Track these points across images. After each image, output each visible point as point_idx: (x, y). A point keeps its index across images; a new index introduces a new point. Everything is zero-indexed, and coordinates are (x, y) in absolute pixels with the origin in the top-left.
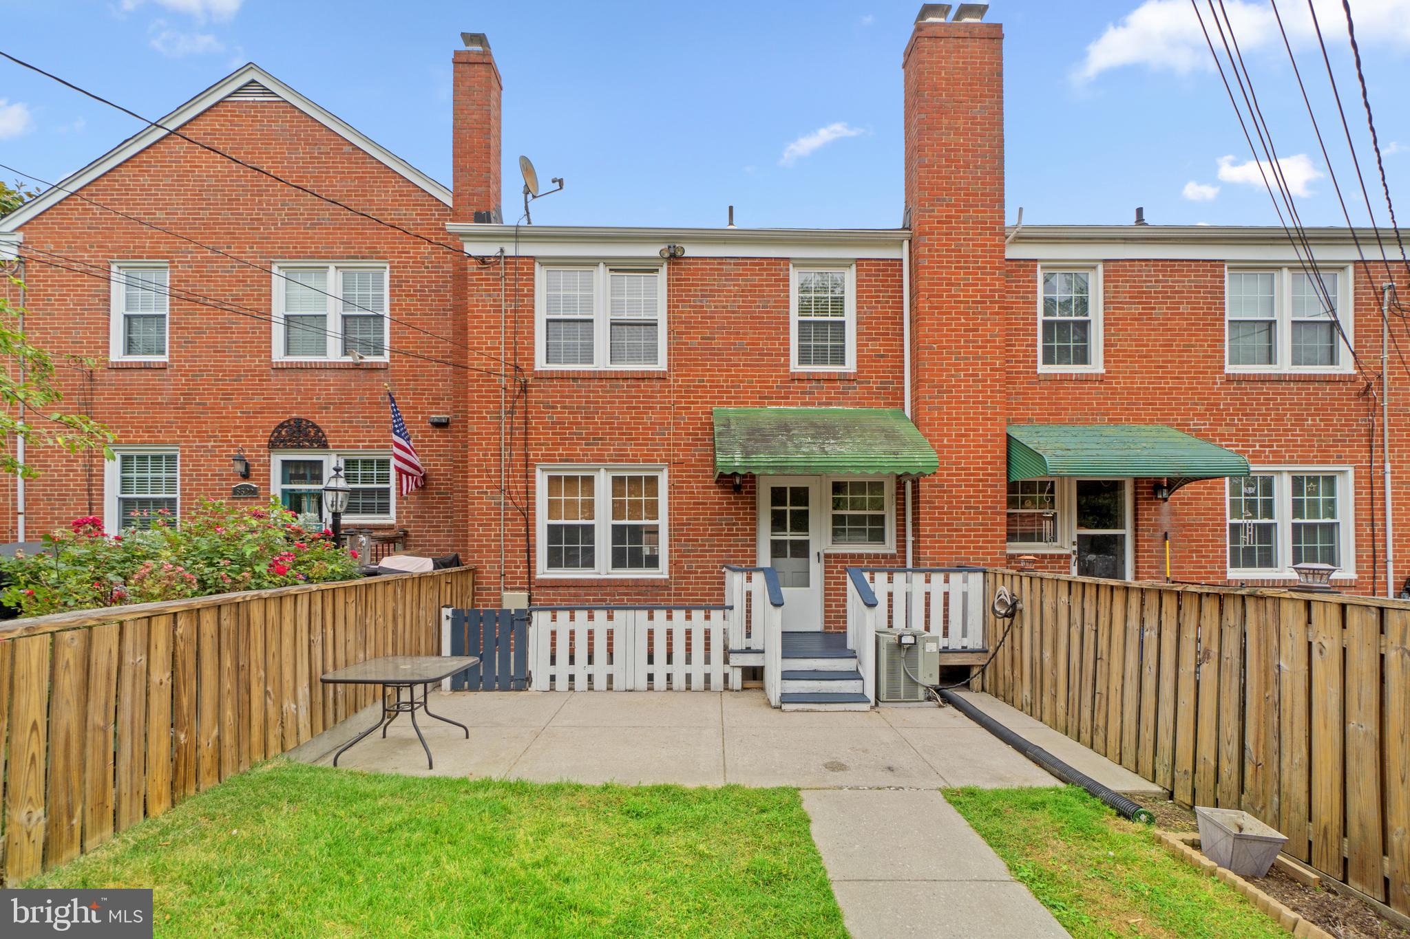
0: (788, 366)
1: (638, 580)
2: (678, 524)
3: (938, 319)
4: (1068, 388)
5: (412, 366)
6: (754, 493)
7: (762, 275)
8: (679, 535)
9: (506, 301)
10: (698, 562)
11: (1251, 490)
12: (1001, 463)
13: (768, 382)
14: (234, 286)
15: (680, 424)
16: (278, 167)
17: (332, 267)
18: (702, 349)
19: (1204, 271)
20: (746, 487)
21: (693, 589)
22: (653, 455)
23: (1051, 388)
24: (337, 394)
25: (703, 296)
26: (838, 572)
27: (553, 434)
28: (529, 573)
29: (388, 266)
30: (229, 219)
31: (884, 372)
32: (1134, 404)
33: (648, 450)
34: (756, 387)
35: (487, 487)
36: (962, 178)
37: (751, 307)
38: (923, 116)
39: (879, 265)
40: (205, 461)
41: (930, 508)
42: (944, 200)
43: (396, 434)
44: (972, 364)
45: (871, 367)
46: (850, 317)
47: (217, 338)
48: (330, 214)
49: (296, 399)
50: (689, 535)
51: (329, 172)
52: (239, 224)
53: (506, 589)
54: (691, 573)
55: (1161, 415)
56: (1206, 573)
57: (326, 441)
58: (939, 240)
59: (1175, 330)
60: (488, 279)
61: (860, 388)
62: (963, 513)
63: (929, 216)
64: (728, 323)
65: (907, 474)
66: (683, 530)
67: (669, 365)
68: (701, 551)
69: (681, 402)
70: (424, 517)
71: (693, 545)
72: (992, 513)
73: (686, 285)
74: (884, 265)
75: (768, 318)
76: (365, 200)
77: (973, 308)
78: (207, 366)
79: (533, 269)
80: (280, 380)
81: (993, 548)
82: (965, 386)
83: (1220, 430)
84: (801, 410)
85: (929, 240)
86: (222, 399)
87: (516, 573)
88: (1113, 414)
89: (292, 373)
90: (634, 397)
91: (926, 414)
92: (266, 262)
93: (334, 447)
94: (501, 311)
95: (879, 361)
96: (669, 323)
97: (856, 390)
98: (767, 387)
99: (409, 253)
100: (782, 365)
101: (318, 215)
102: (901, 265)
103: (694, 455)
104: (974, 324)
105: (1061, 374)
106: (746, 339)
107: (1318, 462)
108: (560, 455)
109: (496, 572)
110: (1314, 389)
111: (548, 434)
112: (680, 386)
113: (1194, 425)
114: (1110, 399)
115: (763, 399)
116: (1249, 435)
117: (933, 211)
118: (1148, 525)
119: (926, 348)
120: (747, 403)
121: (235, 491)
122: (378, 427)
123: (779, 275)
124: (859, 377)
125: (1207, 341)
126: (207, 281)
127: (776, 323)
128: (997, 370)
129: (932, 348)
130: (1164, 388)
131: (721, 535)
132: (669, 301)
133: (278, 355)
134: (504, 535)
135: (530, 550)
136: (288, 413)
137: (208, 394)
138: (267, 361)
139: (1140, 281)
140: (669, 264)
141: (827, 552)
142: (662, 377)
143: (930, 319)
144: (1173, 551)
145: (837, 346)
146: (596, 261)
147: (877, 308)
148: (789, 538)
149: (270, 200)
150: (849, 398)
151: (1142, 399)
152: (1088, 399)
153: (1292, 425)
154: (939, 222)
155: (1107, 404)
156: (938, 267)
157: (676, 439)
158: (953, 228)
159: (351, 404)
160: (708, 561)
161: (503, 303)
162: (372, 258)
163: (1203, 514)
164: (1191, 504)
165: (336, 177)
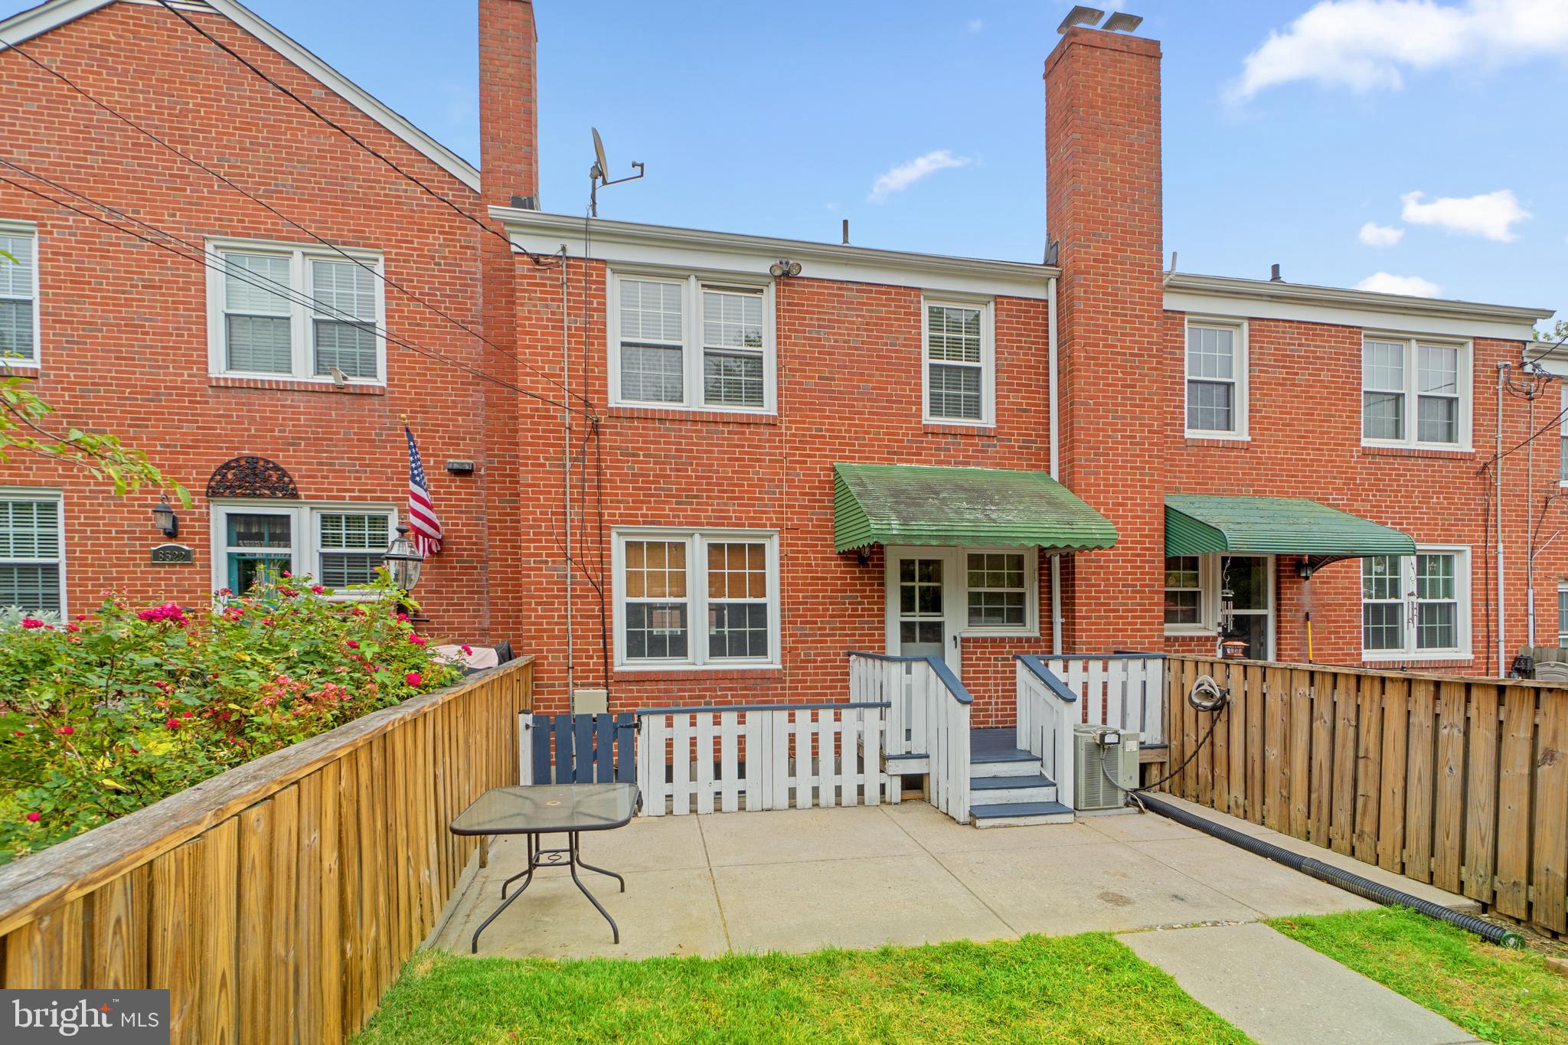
0: (920, 416)
1: (744, 671)
2: (793, 603)
3: (1094, 372)
4: (1215, 456)
5: (420, 394)
6: (882, 566)
7: (890, 306)
8: (794, 616)
9: (569, 315)
10: (817, 648)
11: (1380, 569)
12: (1159, 537)
13: (898, 434)
14: (146, 267)
15: (793, 481)
16: (212, 106)
17: (298, 253)
18: (821, 391)
19: (1343, 337)
20: (873, 559)
21: (812, 681)
22: (761, 519)
23: (1199, 455)
24: (310, 426)
25: (820, 326)
26: (977, 659)
27: (634, 488)
28: (606, 664)
29: (382, 258)
30: (134, 171)
31: (1026, 429)
32: (1278, 476)
33: (755, 512)
34: (884, 440)
35: (547, 555)
36: (1118, 212)
37: (877, 344)
38: (1078, 136)
39: (1021, 305)
40: (105, 512)
41: (1086, 586)
42: (1100, 235)
43: (415, 482)
44: (1130, 425)
45: (1013, 422)
46: (987, 362)
47: (121, 339)
48: (294, 180)
49: (249, 430)
50: (805, 616)
51: (291, 122)
52: (151, 180)
53: (575, 685)
54: (809, 661)
55: (1303, 488)
56: (1343, 655)
57: (294, 489)
58: (1095, 280)
59: (1316, 398)
60: (545, 285)
61: (1001, 446)
62: (1120, 592)
63: (1085, 253)
64: (851, 361)
65: (1054, 547)
66: (798, 610)
67: (779, 409)
68: (821, 635)
69: (794, 455)
70: (441, 592)
71: (811, 629)
72: (1150, 592)
73: (800, 312)
74: (1026, 305)
75: (897, 358)
76: (346, 166)
77: (1131, 361)
78: (105, 378)
79: (604, 276)
80: (223, 403)
81: (1151, 630)
82: (1123, 449)
83: (1356, 505)
84: (936, 470)
85: (1085, 279)
86: (130, 426)
87: (588, 664)
88: (1258, 486)
89: (241, 393)
90: (737, 446)
91: (1082, 478)
92: (196, 238)
93: (307, 497)
94: (562, 328)
95: (1021, 417)
96: (778, 357)
97: (996, 448)
98: (896, 441)
99: (412, 242)
100: (913, 416)
101: (276, 179)
102: (1047, 307)
103: (811, 520)
104: (1131, 379)
105: (1208, 440)
106: (871, 382)
107: (1442, 541)
108: (643, 516)
109: (562, 664)
110: (1439, 466)
111: (627, 488)
112: (794, 435)
113: (1334, 499)
114: (1255, 469)
115: (893, 455)
116: (1382, 512)
117: (1089, 247)
118: (1291, 605)
119: (1082, 403)
120: (873, 458)
121: (156, 555)
122: (372, 472)
123: (909, 307)
124: (1000, 434)
125: (1345, 411)
126: (102, 257)
127: (906, 365)
128: (1155, 432)
129: (1088, 404)
130: (1306, 460)
131: (844, 616)
132: (778, 330)
133: (217, 367)
134: (572, 617)
135: (606, 636)
136: (237, 449)
137: (108, 418)
138: (201, 376)
139: (1284, 344)
140: (778, 284)
141: (965, 635)
142: (772, 424)
143: (1087, 371)
144: (1314, 633)
145: (970, 397)
146: (686, 273)
147: (1018, 354)
148: (918, 619)
149: (200, 151)
150: (989, 458)
151: (1285, 470)
152: (1235, 468)
153: (1420, 502)
154: (1095, 260)
155: (1252, 474)
156: (1094, 312)
157: (789, 499)
158: (1110, 269)
159: (331, 440)
160: (829, 648)
161: (565, 318)
162: (358, 245)
163: (1341, 594)
164: (1330, 583)
165: (302, 130)
